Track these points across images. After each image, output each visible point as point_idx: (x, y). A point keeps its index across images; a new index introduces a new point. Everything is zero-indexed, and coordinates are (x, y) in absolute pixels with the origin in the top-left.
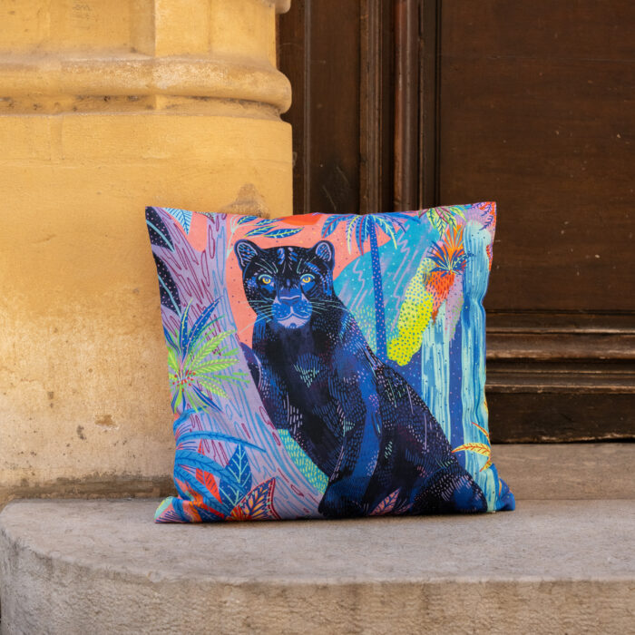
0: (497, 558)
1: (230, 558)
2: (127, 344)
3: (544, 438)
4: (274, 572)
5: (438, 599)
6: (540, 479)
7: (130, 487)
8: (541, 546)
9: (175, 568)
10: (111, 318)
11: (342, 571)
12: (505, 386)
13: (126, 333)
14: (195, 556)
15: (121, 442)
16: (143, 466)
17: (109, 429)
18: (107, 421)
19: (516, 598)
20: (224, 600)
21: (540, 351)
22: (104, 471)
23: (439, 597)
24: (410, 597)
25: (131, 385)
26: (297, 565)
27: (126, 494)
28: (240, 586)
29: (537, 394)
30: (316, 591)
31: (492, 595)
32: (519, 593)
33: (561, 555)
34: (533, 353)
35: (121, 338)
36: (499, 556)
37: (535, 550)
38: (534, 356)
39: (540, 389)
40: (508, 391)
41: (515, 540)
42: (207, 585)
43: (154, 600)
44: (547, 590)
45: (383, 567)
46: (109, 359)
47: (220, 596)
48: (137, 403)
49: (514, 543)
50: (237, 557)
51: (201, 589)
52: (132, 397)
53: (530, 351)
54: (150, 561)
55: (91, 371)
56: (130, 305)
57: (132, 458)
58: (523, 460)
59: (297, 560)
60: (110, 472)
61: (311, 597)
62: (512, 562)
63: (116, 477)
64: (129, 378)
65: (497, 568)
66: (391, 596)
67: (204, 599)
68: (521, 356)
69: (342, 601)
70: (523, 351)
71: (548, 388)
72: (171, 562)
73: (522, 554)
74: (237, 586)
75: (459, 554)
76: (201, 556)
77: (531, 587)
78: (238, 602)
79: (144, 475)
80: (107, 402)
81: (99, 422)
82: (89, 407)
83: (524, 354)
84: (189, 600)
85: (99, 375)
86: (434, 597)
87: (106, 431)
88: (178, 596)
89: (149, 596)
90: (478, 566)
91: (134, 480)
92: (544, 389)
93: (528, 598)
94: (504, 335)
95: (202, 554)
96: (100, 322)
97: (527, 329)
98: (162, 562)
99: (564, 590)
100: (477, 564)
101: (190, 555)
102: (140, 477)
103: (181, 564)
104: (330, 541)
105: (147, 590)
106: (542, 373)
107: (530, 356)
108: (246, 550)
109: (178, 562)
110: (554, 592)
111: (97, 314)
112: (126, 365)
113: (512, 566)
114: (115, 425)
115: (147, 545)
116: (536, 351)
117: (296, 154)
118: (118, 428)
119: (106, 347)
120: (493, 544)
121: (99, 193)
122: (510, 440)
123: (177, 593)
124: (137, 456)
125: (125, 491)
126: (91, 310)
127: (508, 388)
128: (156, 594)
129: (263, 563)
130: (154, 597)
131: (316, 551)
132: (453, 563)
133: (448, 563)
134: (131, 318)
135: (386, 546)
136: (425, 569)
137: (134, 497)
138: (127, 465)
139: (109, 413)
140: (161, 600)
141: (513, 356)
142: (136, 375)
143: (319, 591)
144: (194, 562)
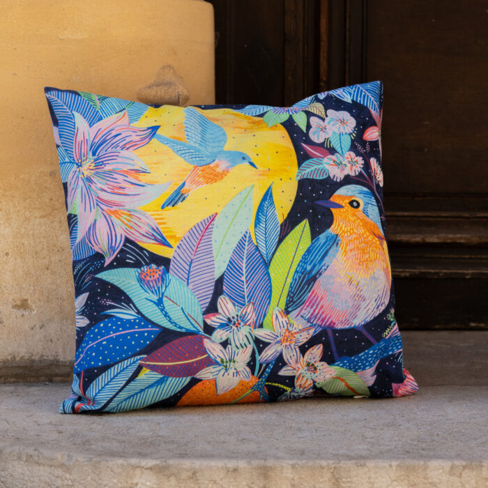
0: (409, 441)
1: (143, 441)
2: (43, 228)
3: (473, 324)
4: (186, 454)
5: (348, 482)
6: (464, 365)
7: (47, 372)
8: (455, 430)
9: (88, 450)
10: (27, 201)
11: (254, 454)
12: (433, 271)
13: (43, 217)
14: (108, 438)
15: (37, 326)
16: (60, 351)
17: (26, 313)
18: (24, 305)
19: (426, 481)
20: (135, 481)
21: (468, 236)
22: (21, 355)
23: (349, 480)
24: (321, 480)
25: (48, 269)
26: (209, 448)
27: (43, 378)
28: (151, 469)
29: (465, 279)
30: (227, 473)
31: (402, 478)
32: (429, 476)
33: (475, 439)
34: (461, 238)
35: (38, 221)
36: (412, 440)
37: (450, 434)
38: (462, 241)
39: (468, 274)
40: (435, 277)
41: (430, 425)
42: (118, 467)
43: (66, 482)
44: (458, 474)
45: (295, 450)
46: (26, 243)
47: (131, 478)
48: (54, 287)
49: (429, 428)
50: (149, 440)
51: (112, 471)
52: (49, 281)
53: (459, 236)
54: (62, 444)
55: (7, 254)
56: (46, 188)
57: (50, 342)
58: (449, 347)
59: (209, 443)
60: (27, 356)
61: (222, 480)
62: (424, 445)
63: (33, 361)
64: (46, 261)
65: (408, 452)
66: (301, 478)
67: (115, 481)
68: (449, 241)
69: (253, 483)
70: (451, 236)
71: (476, 273)
72: (84, 444)
73: (436, 438)
74: (148, 468)
75: (371, 438)
76: (114, 439)
77: (441, 471)
78: (148, 483)
79: (61, 359)
80: (24, 285)
81: (15, 307)
82: (6, 291)
83: (452, 238)
84: (101, 482)
85: (15, 259)
86: (344, 480)
87: (23, 315)
88: (89, 478)
89: (61, 478)
90: (390, 450)
91: (51, 364)
92: (472, 274)
93: (438, 481)
94: (432, 219)
95: (115, 437)
96: (17, 205)
97: (455, 214)
98: (75, 444)
99: (475, 473)
100: (389, 447)
101: (104, 438)
102: (58, 361)
103: (93, 447)
104: (245, 425)
105: (59, 472)
106: (470, 258)
107: (458, 241)
108: (160, 434)
109: (91, 445)
110: (463, 475)
111: (14, 197)
112: (43, 249)
113: (423, 449)
114: (31, 310)
115: (61, 428)
116: (464, 236)
117: (218, 33)
118: (35, 312)
119: (23, 230)
120: (408, 429)
121: (15, 74)
122: (437, 327)
123: (89, 475)
124: (54, 340)
125: (42, 376)
126: (7, 193)
127: (435, 273)
128: (68, 476)
129: (175, 446)
130: (66, 479)
131: (230, 435)
132: (365, 447)
133: (360, 447)
134: (47, 200)
135: (300, 430)
136: (336, 452)
137: (51, 381)
138: (44, 349)
139: (26, 297)
140: (72, 482)
141: (441, 241)
142: (53, 259)
143: (230, 473)
144: (107, 444)
